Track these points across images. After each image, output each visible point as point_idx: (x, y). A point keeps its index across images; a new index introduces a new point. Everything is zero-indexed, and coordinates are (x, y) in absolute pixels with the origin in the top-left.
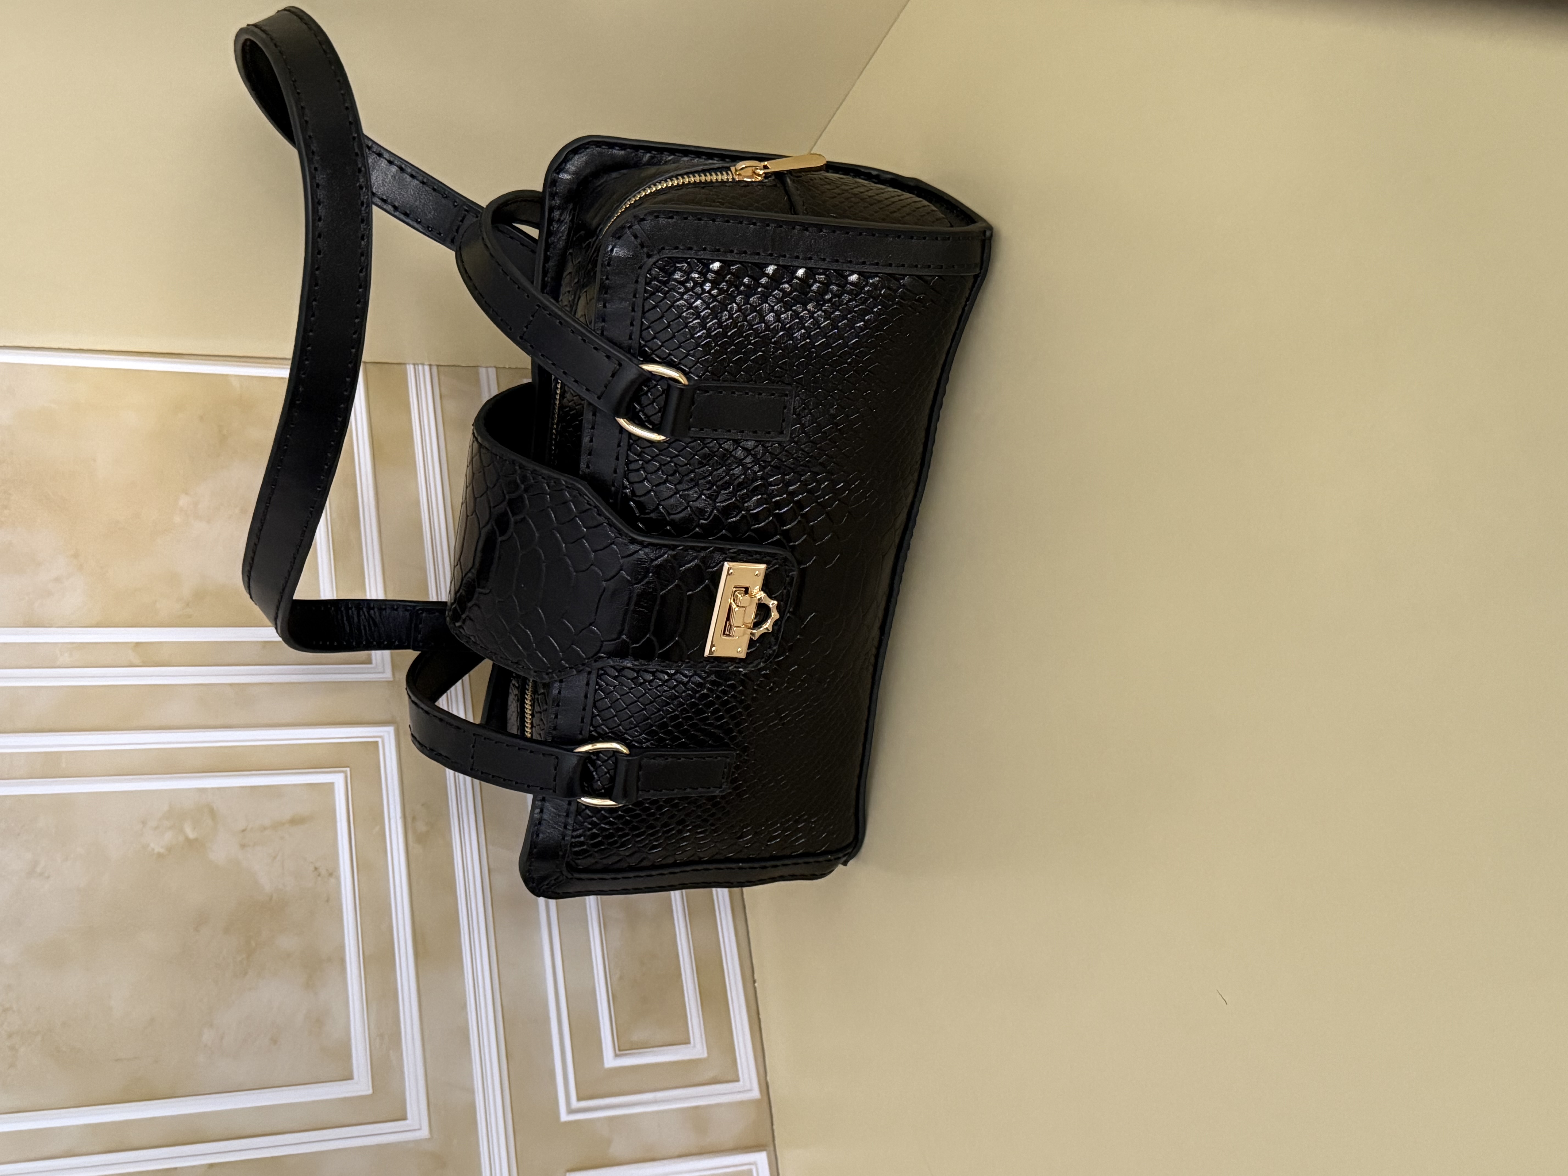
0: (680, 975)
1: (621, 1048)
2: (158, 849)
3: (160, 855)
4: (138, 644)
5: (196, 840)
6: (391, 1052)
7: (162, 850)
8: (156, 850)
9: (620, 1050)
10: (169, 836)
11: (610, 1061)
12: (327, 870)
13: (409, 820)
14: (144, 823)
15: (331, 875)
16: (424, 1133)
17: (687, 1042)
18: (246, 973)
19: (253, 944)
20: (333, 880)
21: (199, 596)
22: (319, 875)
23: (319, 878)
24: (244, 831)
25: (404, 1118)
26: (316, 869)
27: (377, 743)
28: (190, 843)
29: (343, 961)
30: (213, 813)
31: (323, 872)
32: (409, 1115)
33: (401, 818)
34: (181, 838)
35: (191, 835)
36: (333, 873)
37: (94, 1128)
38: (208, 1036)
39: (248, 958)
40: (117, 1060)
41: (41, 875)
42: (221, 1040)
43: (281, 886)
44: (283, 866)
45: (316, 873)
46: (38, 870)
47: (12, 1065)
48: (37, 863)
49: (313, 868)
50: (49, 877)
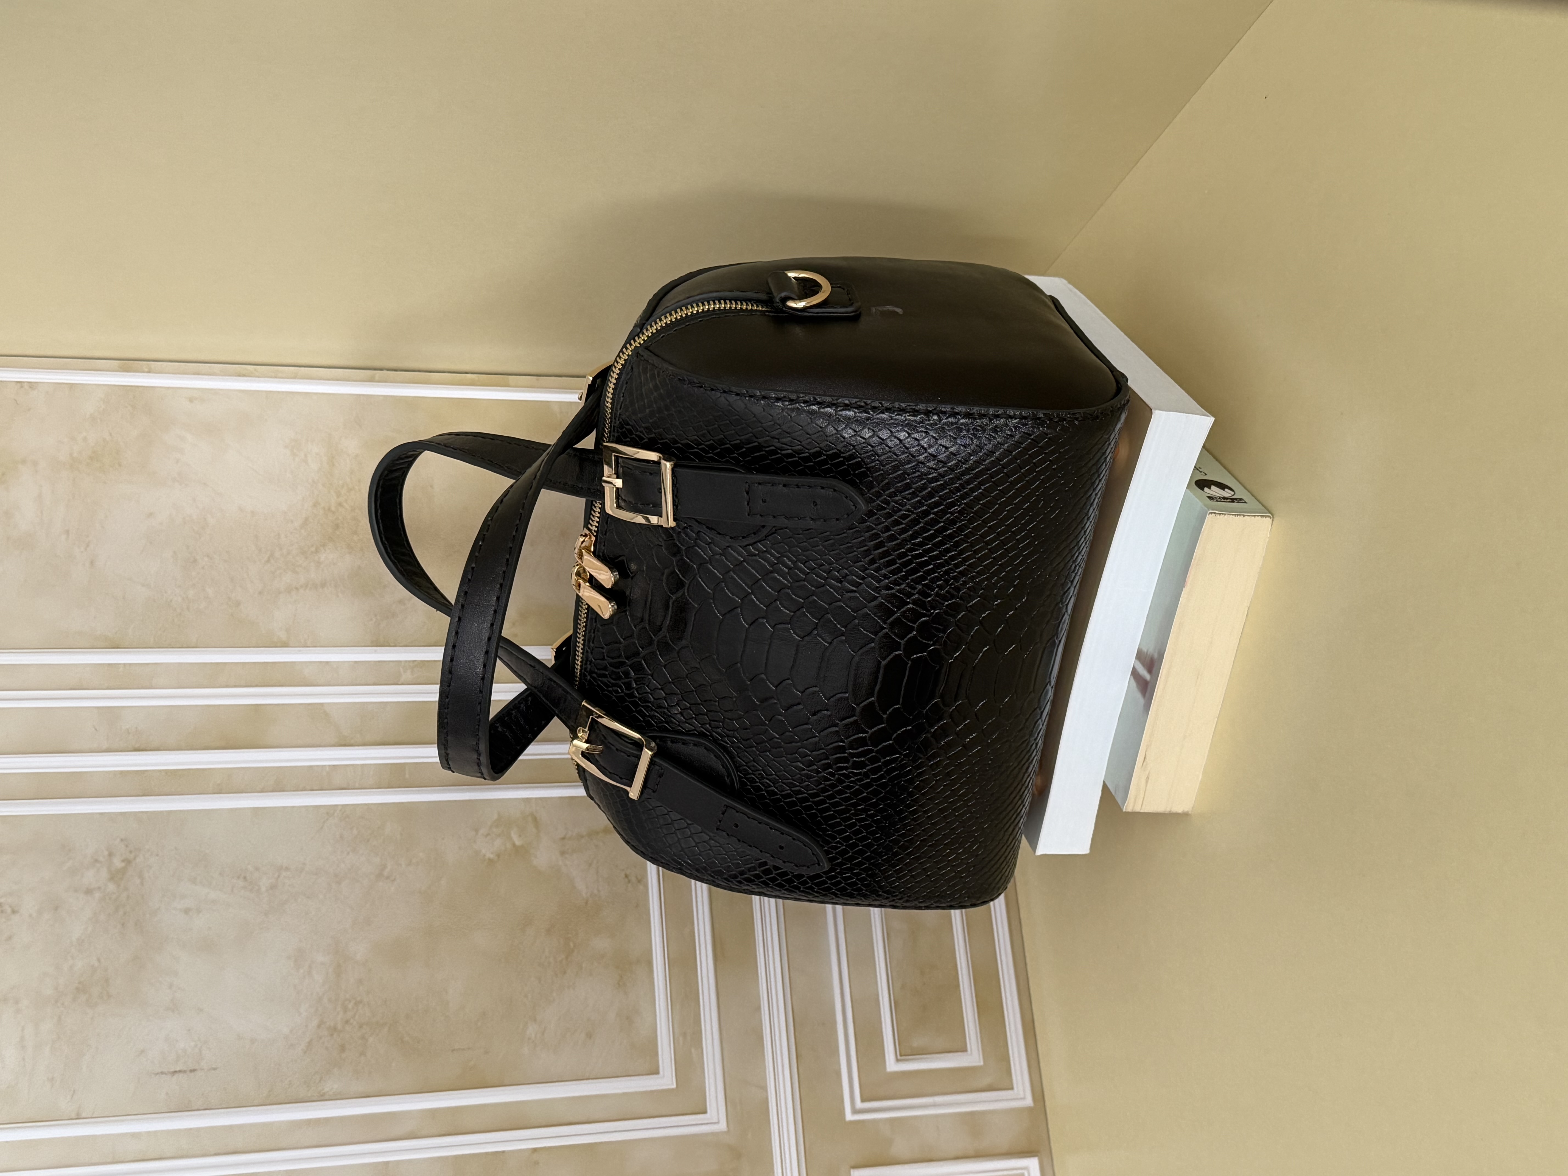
0: (958, 986)
1: (903, 1054)
2: (490, 855)
3: (490, 860)
5: (522, 847)
6: (693, 1050)
7: (492, 856)
8: (488, 856)
9: (901, 1055)
10: (498, 843)
11: (892, 1065)
12: (637, 878)
14: (477, 831)
15: (639, 881)
16: (722, 1126)
17: (964, 1050)
18: (565, 973)
19: (572, 945)
20: (641, 887)
21: (524, 615)
22: (630, 882)
23: (630, 885)
24: (563, 838)
25: (705, 1112)
26: (627, 876)
28: (517, 849)
29: (650, 963)
30: (536, 821)
31: (633, 879)
32: (708, 1111)
34: (509, 846)
35: (518, 842)
36: (642, 880)
37: (433, 1113)
38: (532, 1030)
39: (567, 958)
40: (453, 1050)
41: (388, 878)
42: (543, 1034)
43: (596, 892)
44: (597, 872)
45: (626, 880)
46: (386, 873)
47: (362, 1054)
48: (384, 867)
49: (624, 876)
50: (394, 880)
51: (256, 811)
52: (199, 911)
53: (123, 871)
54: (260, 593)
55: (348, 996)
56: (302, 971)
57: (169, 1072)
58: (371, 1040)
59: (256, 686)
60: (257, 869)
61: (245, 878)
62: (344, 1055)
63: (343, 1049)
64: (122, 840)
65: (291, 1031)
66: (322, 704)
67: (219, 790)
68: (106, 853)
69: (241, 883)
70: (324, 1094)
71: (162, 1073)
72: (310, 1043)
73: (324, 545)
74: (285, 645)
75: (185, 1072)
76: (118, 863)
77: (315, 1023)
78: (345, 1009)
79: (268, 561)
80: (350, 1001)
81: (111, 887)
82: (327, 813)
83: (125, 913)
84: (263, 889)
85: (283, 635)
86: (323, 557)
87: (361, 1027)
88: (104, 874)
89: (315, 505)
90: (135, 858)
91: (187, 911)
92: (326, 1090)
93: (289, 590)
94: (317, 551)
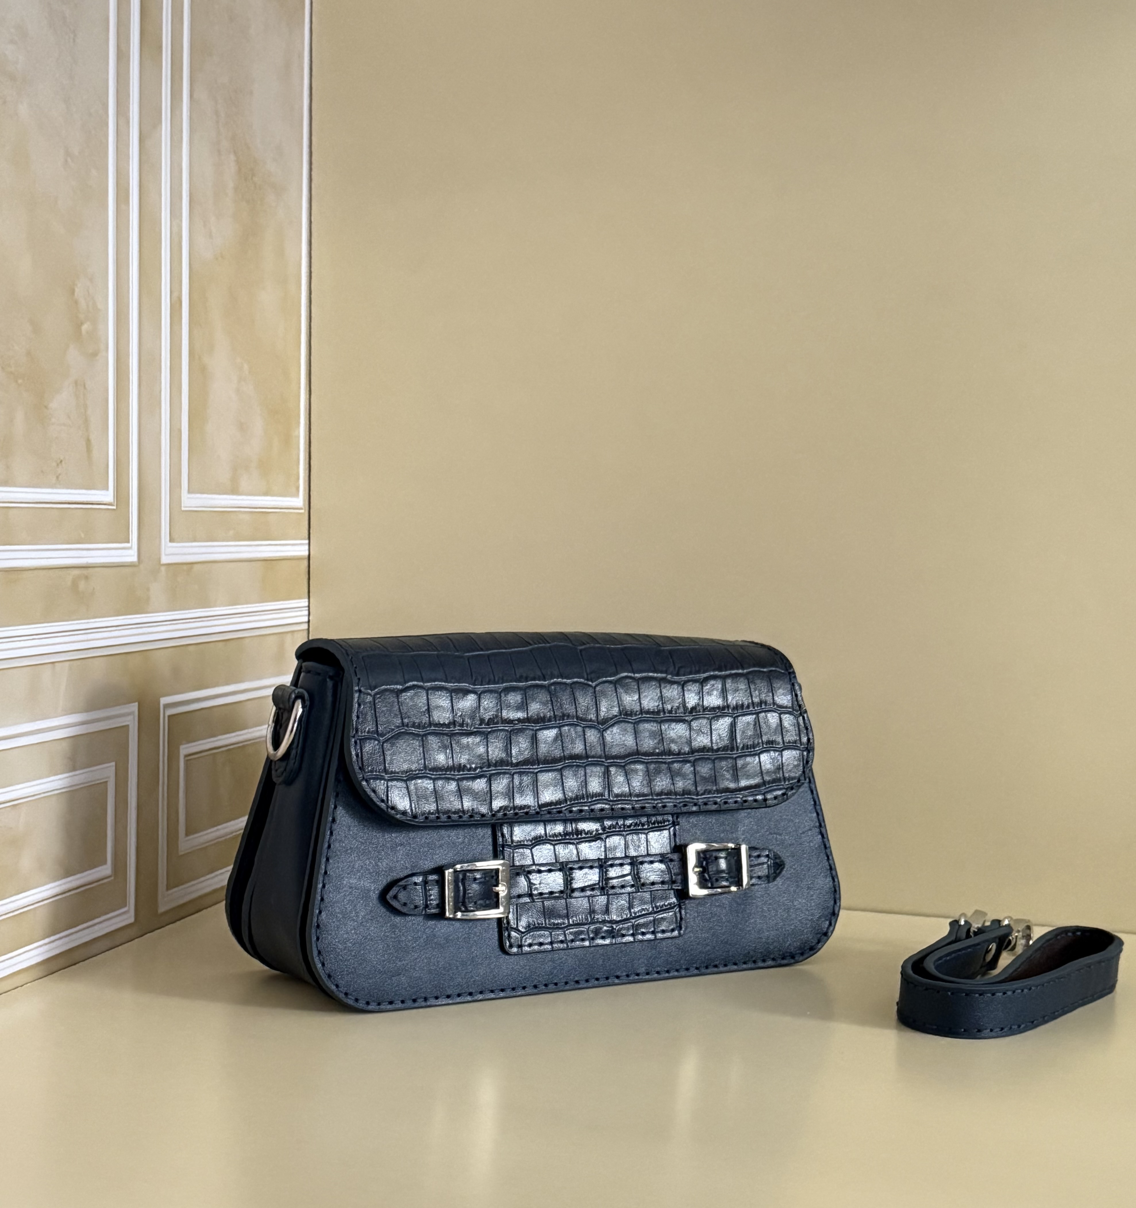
3: (73, 292)
4: (181, 302)
5: (81, 333)
7: (76, 294)
8: (76, 289)
10: (83, 303)
12: (60, 474)
13: (85, 572)
14: (91, 280)
15: (57, 477)
18: (3, 368)
20: (54, 479)
21: (204, 371)
22: (58, 465)
23: (55, 465)
24: (85, 386)
26: (61, 462)
27: (128, 542)
28: (79, 326)
29: (5, 482)
30: (95, 354)
31: (59, 471)
33: (87, 563)
34: (82, 317)
35: (85, 327)
36: (59, 482)
39: (12, 373)
43: (53, 420)
44: (64, 425)
45: (59, 461)
46: (69, 160)
48: (72, 160)
49: (62, 458)
50: (65, 169)
51: (107, 20)
54: (216, 81)
56: (14, 31)
60: (75, 6)
66: (161, 123)
73: (238, 162)
74: (191, 96)
79: (231, 98)
82: (104, 103)
84: (64, 8)
85: (196, 95)
86: (232, 157)
89: (255, 160)
93: (217, 113)
94: (235, 153)
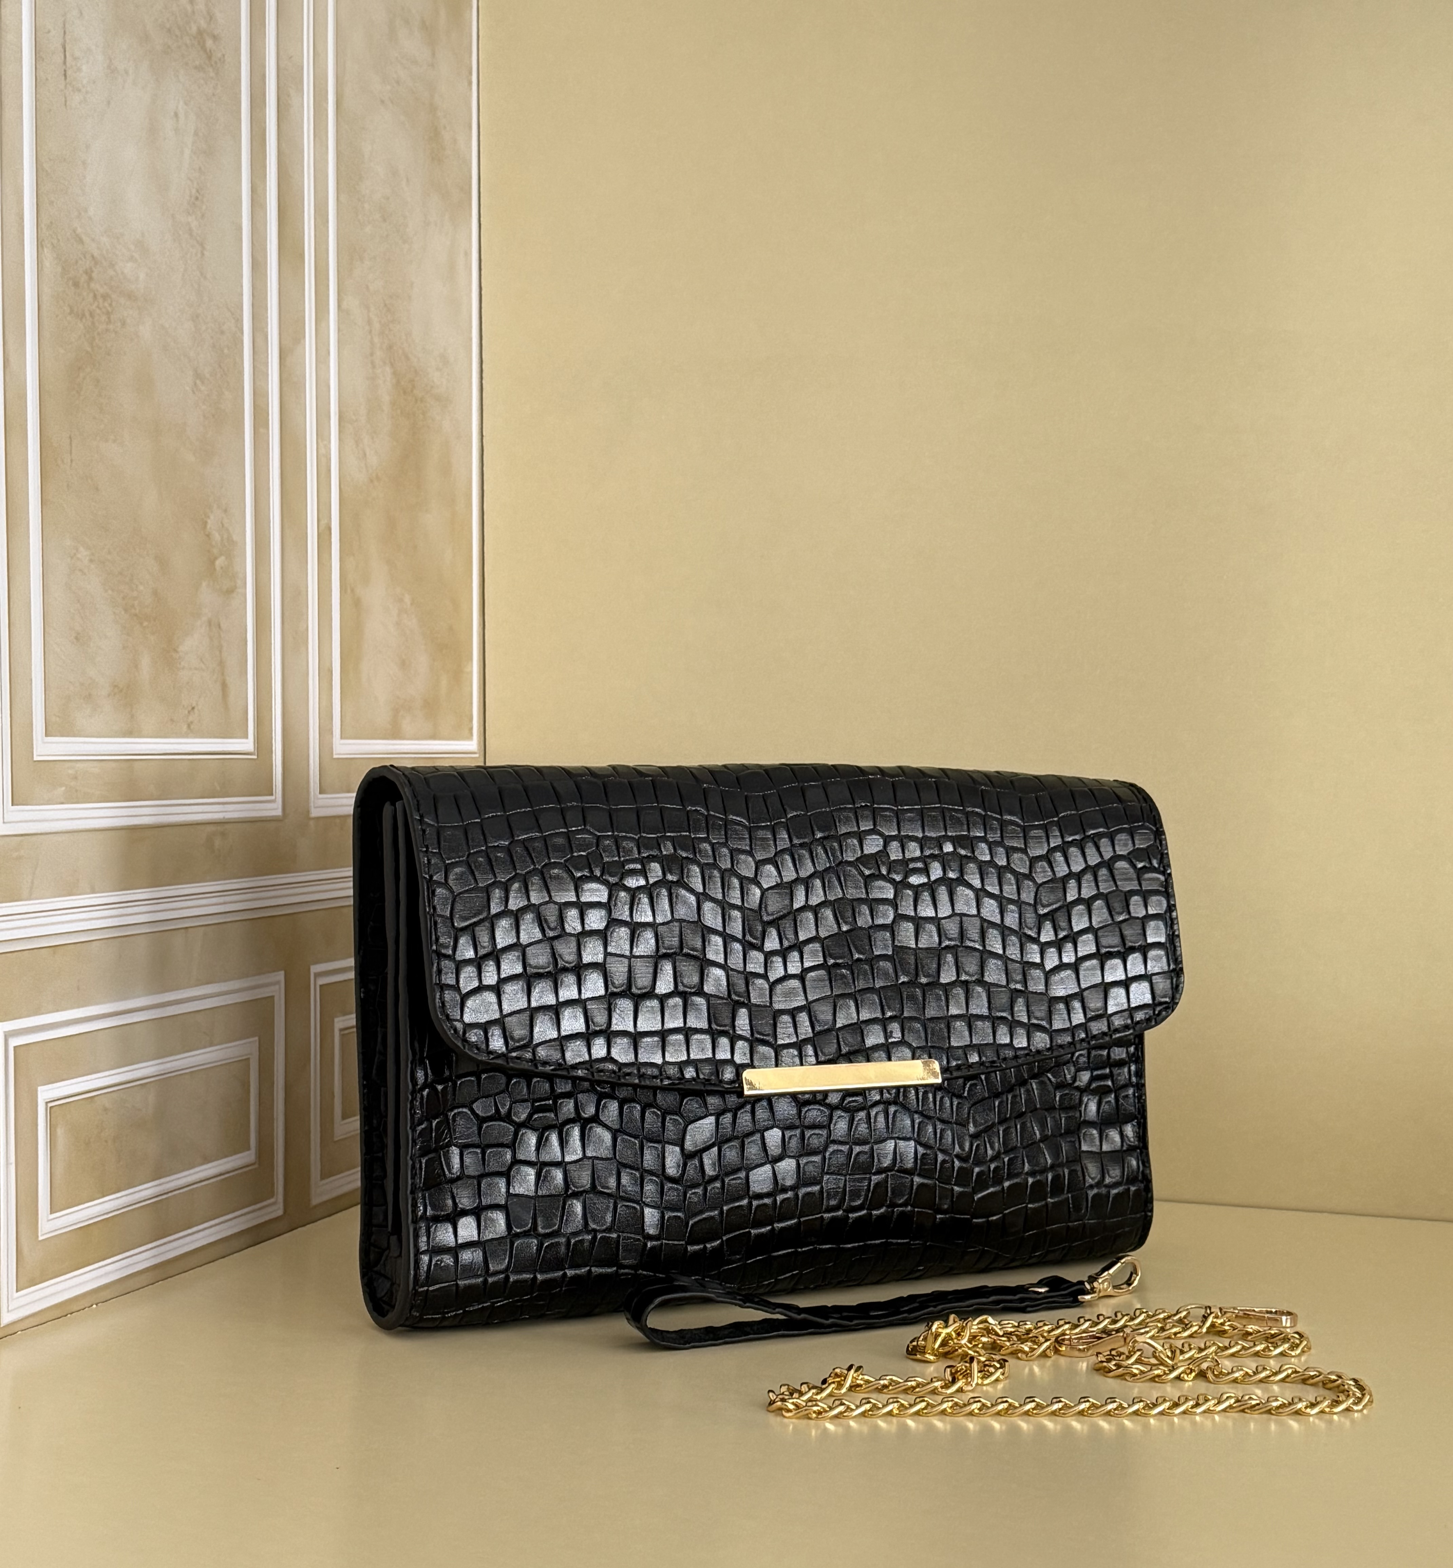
1: (53, 1112)
3: (205, 524)
4: (330, 529)
5: (215, 569)
6: (63, 788)
8: (209, 521)
9: (51, 1109)
10: (217, 537)
12: (192, 722)
13: (220, 829)
14: (225, 511)
15: (189, 726)
18: (126, 610)
19: (145, 624)
20: (185, 728)
21: (357, 603)
22: (189, 712)
23: (186, 712)
24: (219, 625)
25: (13, 803)
26: (193, 708)
27: (272, 794)
28: (212, 561)
29: (129, 733)
31: (191, 719)
32: (15, 808)
33: (222, 818)
34: (215, 551)
35: (218, 563)
36: (191, 731)
37: (23, 397)
38: (83, 553)
39: (136, 615)
40: (70, 438)
41: (195, 384)
42: (80, 570)
43: (184, 664)
44: (196, 669)
45: (190, 708)
46: (198, 382)
47: (72, 312)
48: (203, 383)
49: (194, 705)
50: (194, 393)
51: (240, 229)
52: (176, 130)
53: (203, 47)
54: (367, 287)
55: (114, 304)
56: (132, 247)
57: (65, 41)
58: (81, 325)
59: (315, 262)
60: (203, 216)
61: (197, 198)
62: (71, 283)
63: (76, 285)
64: (224, 56)
65: (90, 218)
66: (304, 337)
67: (253, 190)
68: (216, 33)
69: (194, 191)
70: (42, 246)
71: (65, 33)
72: (81, 241)
73: (395, 373)
75: (65, 63)
76: (209, 43)
77: (96, 253)
78: (105, 297)
79: (385, 305)
80: (110, 305)
81: (194, 29)
82: (238, 320)
83: (177, 36)
84: (190, 219)
85: (344, 305)
86: (388, 369)
87: (92, 315)
88: (203, 24)
89: (416, 371)
90: (212, 65)
91: (176, 115)
92: (45, 250)
93: (369, 322)
94: (392, 365)
